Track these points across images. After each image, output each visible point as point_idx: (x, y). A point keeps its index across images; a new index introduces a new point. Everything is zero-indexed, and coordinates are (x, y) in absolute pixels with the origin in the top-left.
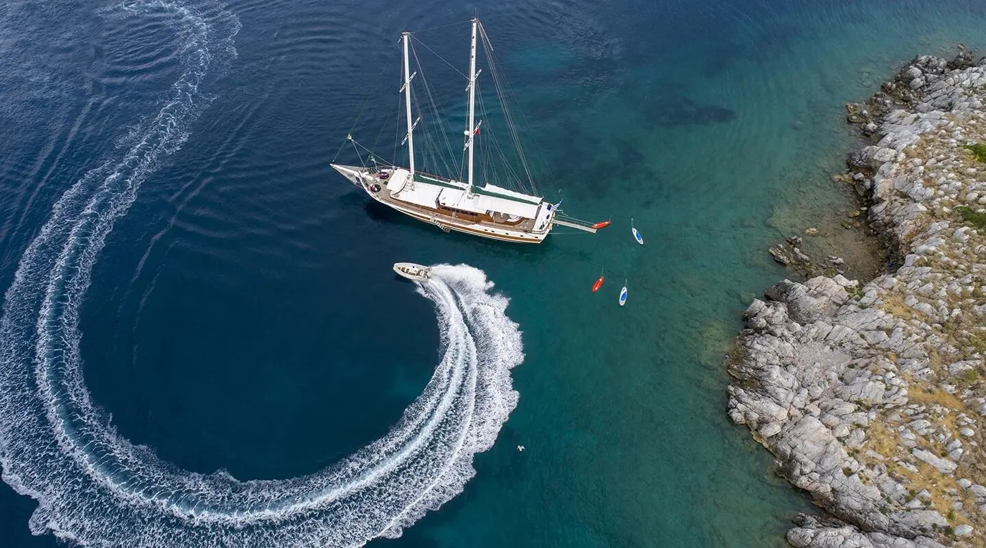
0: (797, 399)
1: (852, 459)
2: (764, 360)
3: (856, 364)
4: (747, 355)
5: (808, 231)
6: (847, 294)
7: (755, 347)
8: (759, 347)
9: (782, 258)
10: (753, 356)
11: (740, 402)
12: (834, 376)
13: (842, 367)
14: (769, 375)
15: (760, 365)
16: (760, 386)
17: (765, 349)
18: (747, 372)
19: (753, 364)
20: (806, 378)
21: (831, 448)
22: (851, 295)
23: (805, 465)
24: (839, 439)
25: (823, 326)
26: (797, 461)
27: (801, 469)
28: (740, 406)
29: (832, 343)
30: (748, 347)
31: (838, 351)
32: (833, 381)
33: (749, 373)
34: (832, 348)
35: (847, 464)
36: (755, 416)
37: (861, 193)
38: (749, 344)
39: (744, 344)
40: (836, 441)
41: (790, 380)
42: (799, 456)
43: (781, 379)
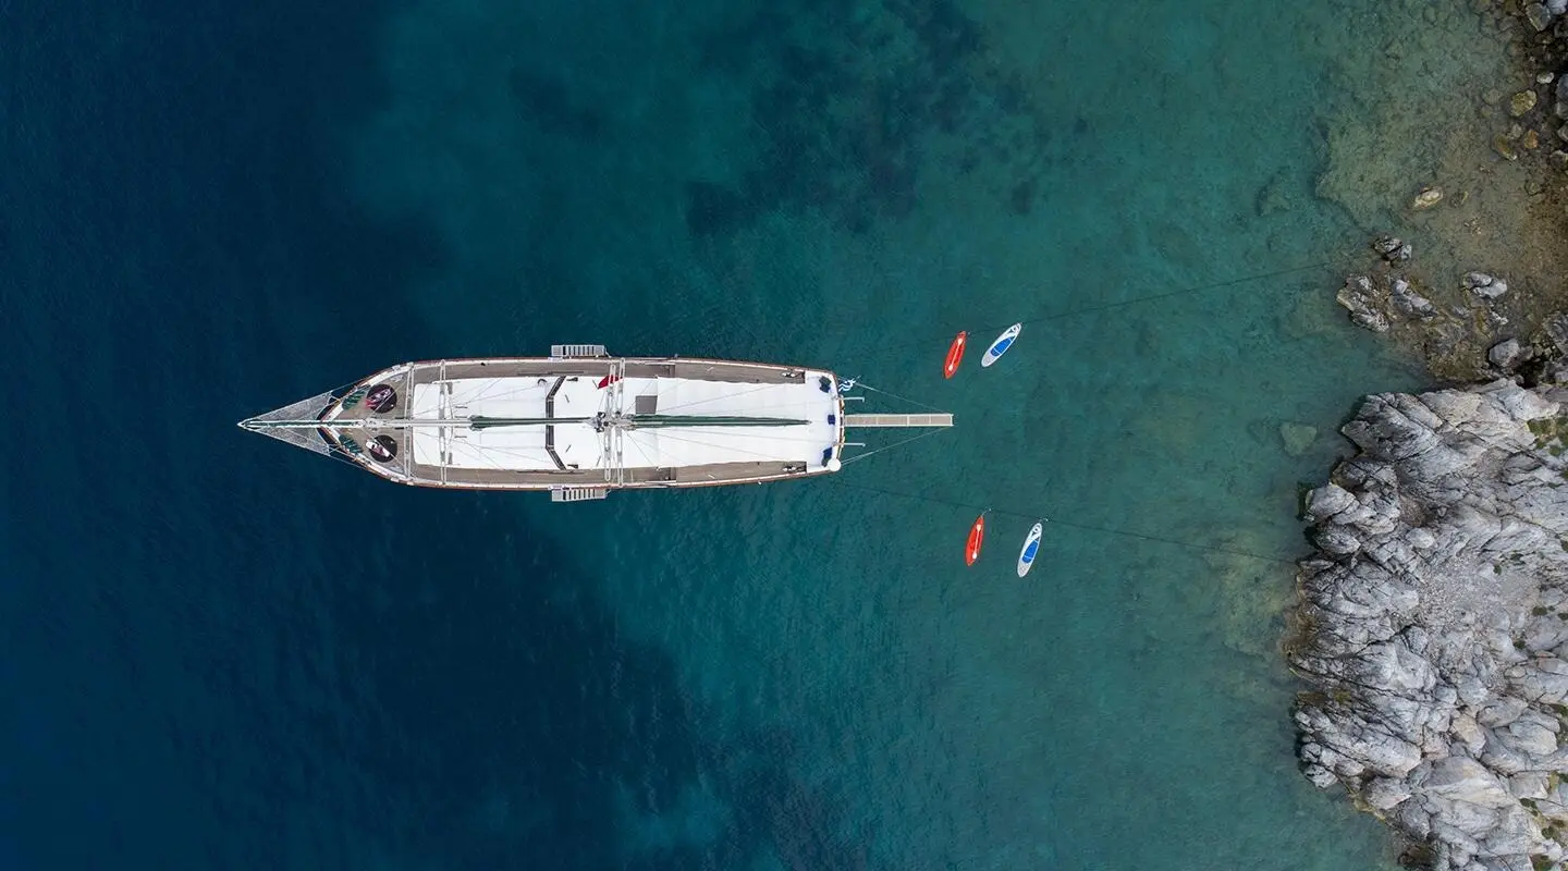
0: (1436, 717)
1: (1550, 842)
2: (1363, 636)
3: (1552, 608)
4: (1326, 630)
5: (1418, 202)
6: (1531, 437)
7: (1342, 609)
8: (1348, 608)
9: (1370, 320)
10: (1340, 631)
11: (1325, 745)
12: (1506, 645)
13: (1522, 619)
14: (1376, 673)
15: (1355, 649)
16: (1360, 696)
17: (1365, 612)
18: (1329, 672)
19: (1340, 649)
20: (1449, 651)
21: (1511, 825)
22: (1542, 437)
23: (1459, 849)
24: (1524, 802)
25: (1479, 526)
26: (1442, 841)
27: (1450, 860)
28: (1328, 757)
29: (1497, 557)
30: (1325, 608)
31: (1510, 571)
32: (1504, 656)
33: (1336, 677)
34: (1497, 570)
35: (1540, 850)
36: (1357, 769)
37: (1538, 24)
38: (1326, 600)
39: (1315, 601)
40: (1518, 809)
41: (1419, 675)
42: (1446, 835)
43: (1403, 677)
